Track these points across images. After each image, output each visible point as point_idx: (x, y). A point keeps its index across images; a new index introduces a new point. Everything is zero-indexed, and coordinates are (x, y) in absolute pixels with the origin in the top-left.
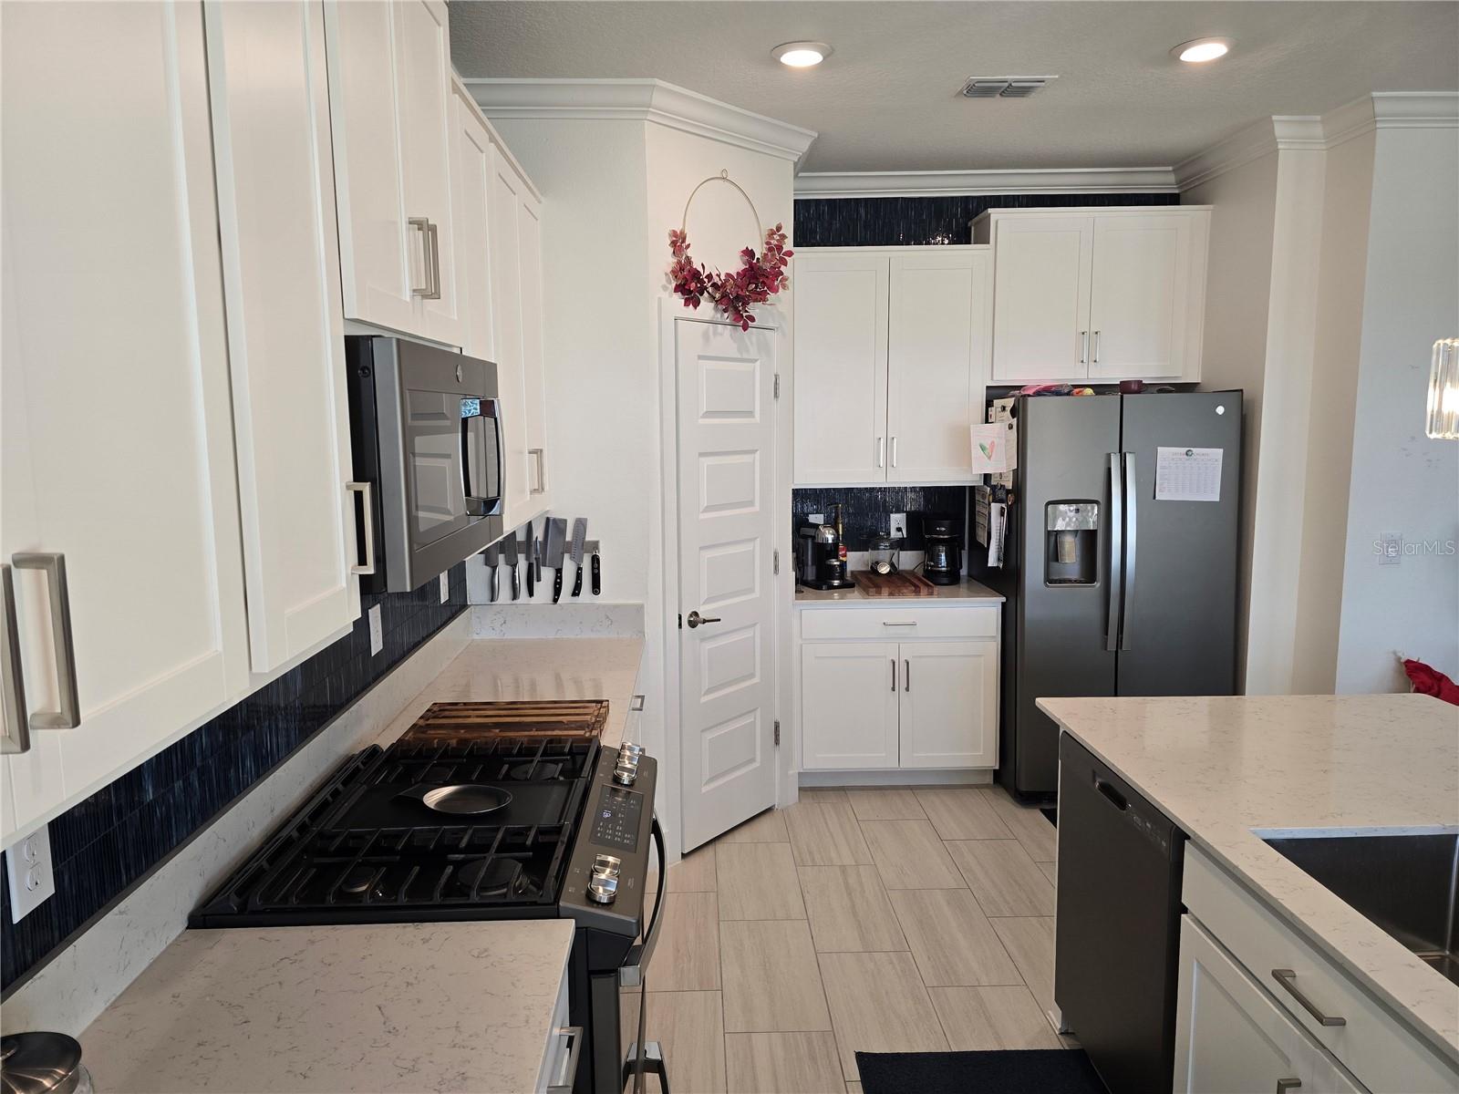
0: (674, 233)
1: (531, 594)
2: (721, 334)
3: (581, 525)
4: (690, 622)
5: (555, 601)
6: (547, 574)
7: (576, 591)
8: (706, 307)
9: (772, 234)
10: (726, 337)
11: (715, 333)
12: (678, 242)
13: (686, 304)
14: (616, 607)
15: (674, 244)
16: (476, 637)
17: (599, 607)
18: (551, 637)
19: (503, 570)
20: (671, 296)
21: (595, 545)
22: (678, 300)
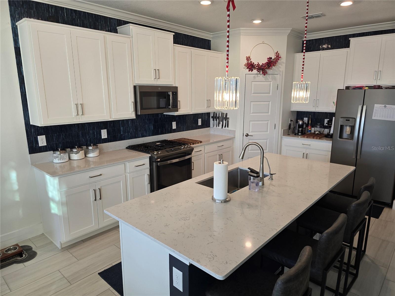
0: (247, 57)
1: (219, 126)
2: (259, 77)
3: (226, 114)
4: (246, 135)
5: (222, 128)
6: (221, 123)
7: (225, 127)
8: (255, 71)
9: (276, 53)
10: (261, 77)
11: (257, 76)
12: (248, 59)
13: (249, 71)
14: (231, 130)
15: (247, 59)
16: (211, 133)
17: (228, 130)
18: (221, 134)
19: (215, 121)
20: (246, 69)
21: (228, 118)
22: (248, 70)
